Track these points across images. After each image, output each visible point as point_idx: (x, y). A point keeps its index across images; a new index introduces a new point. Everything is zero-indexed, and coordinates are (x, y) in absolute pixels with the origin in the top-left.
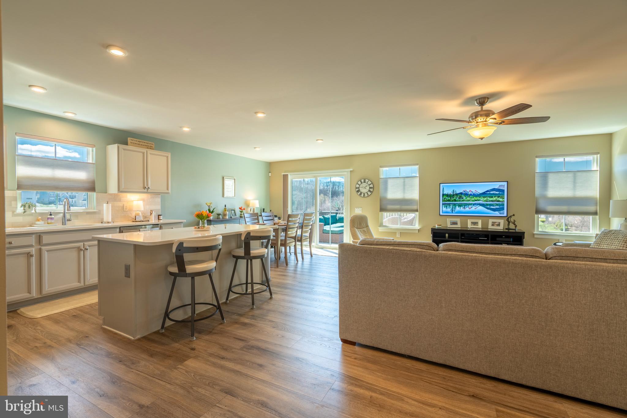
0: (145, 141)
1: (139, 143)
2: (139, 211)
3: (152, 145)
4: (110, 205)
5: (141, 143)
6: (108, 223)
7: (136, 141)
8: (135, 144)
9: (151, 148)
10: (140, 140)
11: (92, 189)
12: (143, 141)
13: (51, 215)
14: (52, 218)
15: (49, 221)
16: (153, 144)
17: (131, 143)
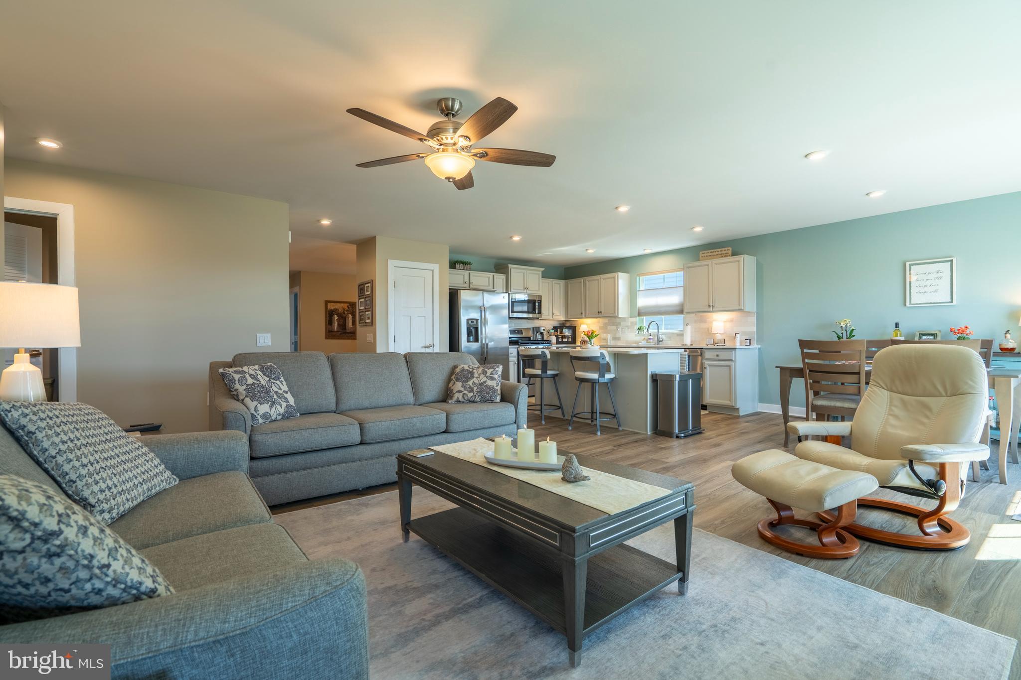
0: (718, 250)
1: (711, 254)
2: (719, 334)
3: (727, 252)
4: (689, 327)
5: (713, 254)
6: (686, 345)
7: (708, 253)
8: (707, 256)
9: (727, 255)
10: (712, 251)
11: (681, 312)
12: (716, 250)
13: (650, 336)
14: (650, 339)
15: (649, 341)
16: (729, 250)
17: (702, 257)
